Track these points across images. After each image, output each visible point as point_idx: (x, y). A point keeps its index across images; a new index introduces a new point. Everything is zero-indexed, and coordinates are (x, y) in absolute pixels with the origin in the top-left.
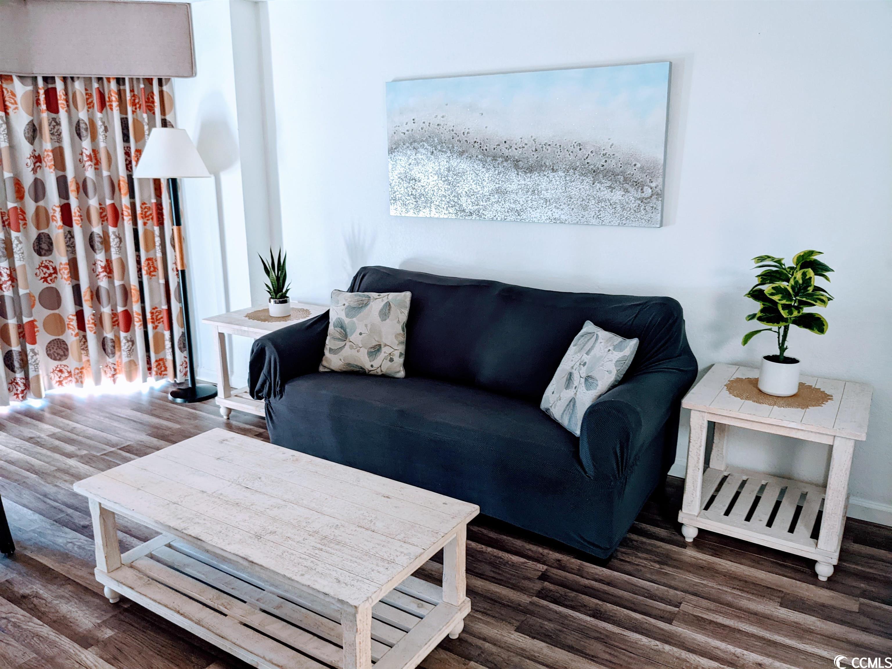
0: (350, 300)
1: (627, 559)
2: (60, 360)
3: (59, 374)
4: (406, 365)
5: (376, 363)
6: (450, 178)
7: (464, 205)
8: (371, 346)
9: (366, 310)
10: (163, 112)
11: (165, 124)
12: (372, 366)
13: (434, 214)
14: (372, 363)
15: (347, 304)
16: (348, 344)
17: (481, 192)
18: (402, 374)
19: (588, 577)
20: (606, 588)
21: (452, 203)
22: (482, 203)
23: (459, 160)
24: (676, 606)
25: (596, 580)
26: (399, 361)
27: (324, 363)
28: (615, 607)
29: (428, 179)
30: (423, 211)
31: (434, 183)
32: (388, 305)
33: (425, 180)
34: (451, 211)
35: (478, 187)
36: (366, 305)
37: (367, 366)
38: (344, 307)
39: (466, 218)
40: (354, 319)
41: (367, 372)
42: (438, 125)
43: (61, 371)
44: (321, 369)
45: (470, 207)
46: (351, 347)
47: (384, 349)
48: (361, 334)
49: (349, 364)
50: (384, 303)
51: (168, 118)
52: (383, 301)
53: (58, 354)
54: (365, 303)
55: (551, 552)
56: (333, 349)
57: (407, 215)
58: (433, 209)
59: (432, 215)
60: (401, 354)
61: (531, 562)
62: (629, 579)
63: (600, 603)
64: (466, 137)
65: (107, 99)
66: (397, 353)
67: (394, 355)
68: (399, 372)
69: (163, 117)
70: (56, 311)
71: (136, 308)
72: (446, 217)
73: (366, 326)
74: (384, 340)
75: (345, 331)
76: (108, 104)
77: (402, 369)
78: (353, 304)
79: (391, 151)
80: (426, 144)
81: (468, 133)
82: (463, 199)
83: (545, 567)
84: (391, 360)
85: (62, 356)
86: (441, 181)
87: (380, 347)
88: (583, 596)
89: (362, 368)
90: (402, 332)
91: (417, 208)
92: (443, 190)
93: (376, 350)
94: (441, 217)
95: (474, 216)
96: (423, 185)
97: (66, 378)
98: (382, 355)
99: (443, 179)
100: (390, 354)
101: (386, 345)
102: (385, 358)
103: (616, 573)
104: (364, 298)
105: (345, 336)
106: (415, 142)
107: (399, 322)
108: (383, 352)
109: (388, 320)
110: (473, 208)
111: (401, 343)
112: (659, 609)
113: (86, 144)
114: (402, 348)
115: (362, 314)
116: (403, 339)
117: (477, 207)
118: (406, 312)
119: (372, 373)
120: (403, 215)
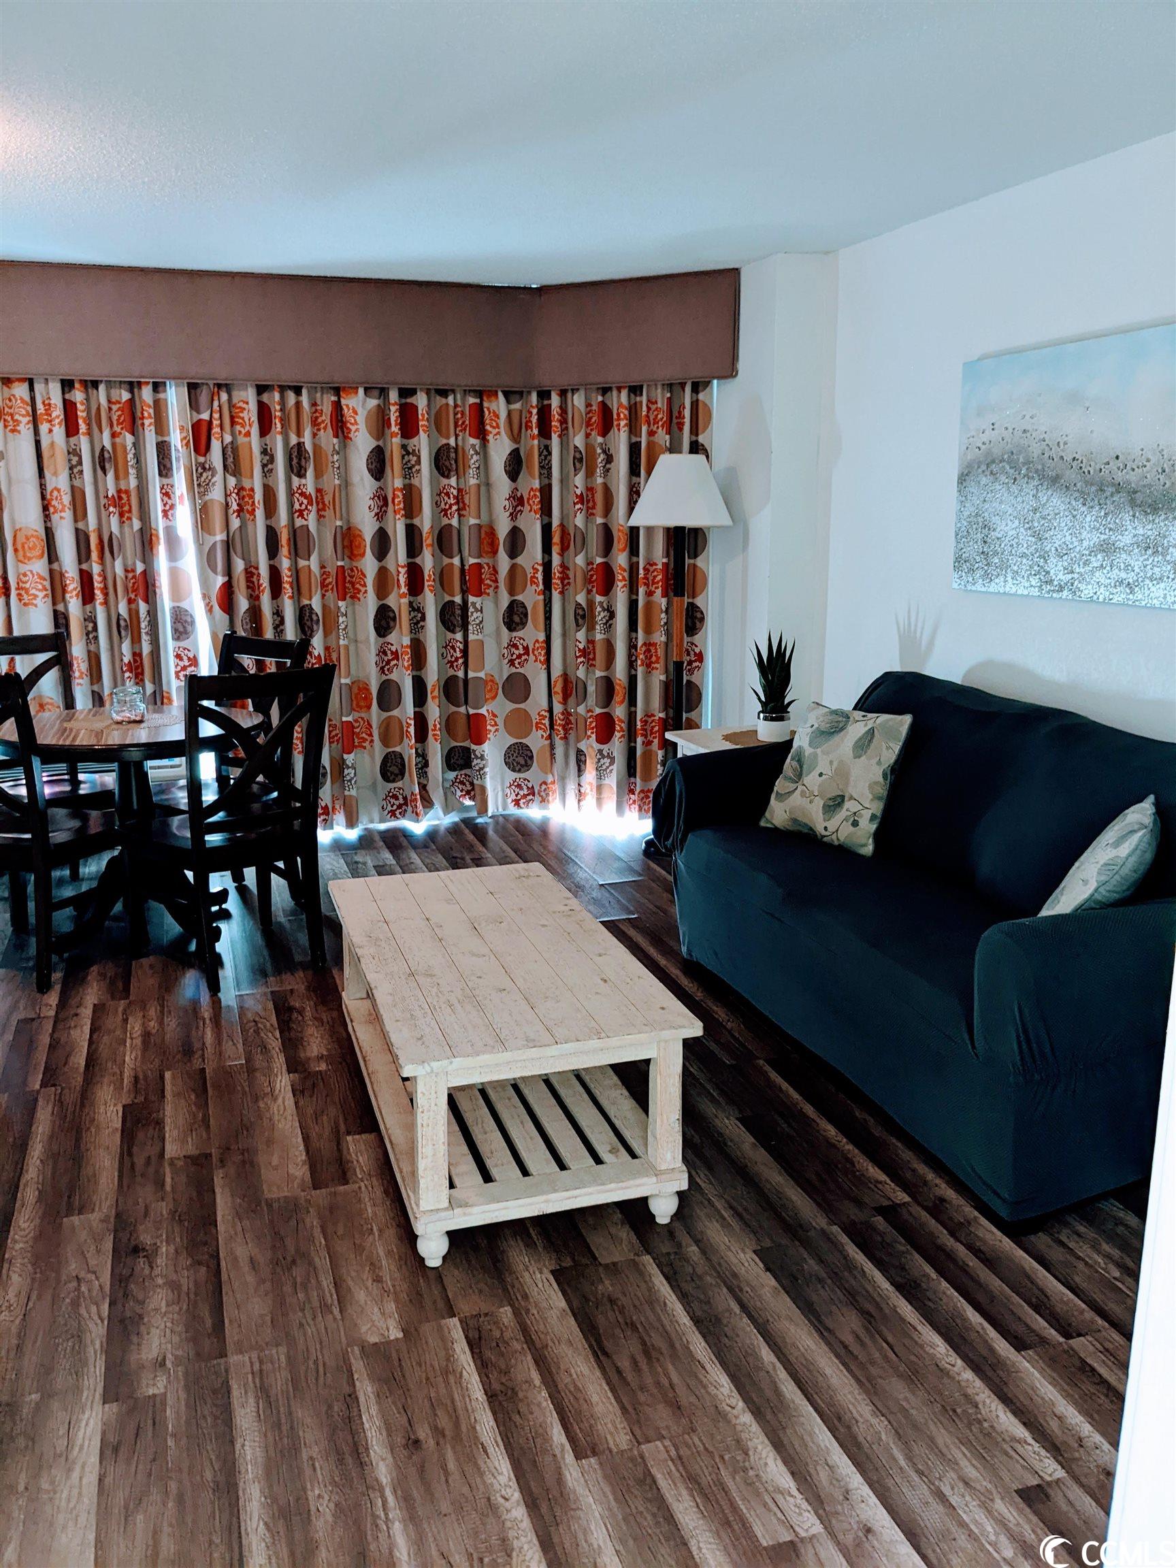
0: (821, 719)
1: (1072, 1245)
2: (519, 771)
3: (517, 790)
4: (878, 836)
5: (832, 825)
6: (1036, 524)
7: (1052, 572)
8: (829, 796)
9: (837, 738)
10: (695, 430)
11: (696, 448)
12: (826, 828)
13: (1010, 588)
14: (826, 824)
15: (816, 726)
16: (800, 788)
17: (1078, 549)
18: (868, 850)
19: (963, 1239)
20: (973, 1262)
21: (1036, 568)
22: (1077, 570)
23: (1050, 493)
24: (1068, 1336)
25: (970, 1247)
26: (868, 827)
27: (767, 814)
28: (952, 1292)
29: (1007, 525)
30: (997, 581)
31: (1014, 532)
32: (871, 732)
33: (1002, 527)
34: (1033, 583)
35: (1074, 539)
36: (842, 729)
37: (819, 829)
38: (810, 730)
39: (1054, 595)
40: (819, 751)
41: (819, 837)
42: (1025, 431)
43: (519, 786)
44: (763, 824)
45: (1061, 576)
46: (803, 794)
47: (847, 805)
48: (821, 775)
49: (795, 821)
50: (867, 729)
51: (701, 439)
52: (866, 725)
53: (518, 763)
54: (841, 725)
55: (943, 1186)
56: (781, 795)
57: (974, 588)
58: (1009, 579)
59: (1007, 589)
60: (873, 817)
61: (893, 1185)
62: (1032, 1268)
63: (934, 1275)
64: (1063, 451)
65: (615, 416)
66: (867, 814)
67: (861, 816)
68: (865, 845)
69: (694, 438)
70: (522, 706)
71: (619, 711)
72: (1026, 592)
73: (831, 762)
74: (852, 790)
75: (801, 767)
76: (615, 423)
77: (871, 840)
78: (824, 727)
79: (962, 479)
80: (1008, 467)
81: (1065, 443)
82: (1053, 560)
83: (907, 1199)
84: (855, 824)
85: (522, 766)
86: (1022, 530)
87: (843, 801)
88: (917, 1256)
89: (811, 829)
90: (881, 779)
91: (988, 578)
92: (1025, 546)
93: (835, 803)
94: (1020, 592)
95: (1065, 593)
96: (1000, 536)
97: (525, 796)
98: (842, 814)
99: (1026, 526)
100: (855, 813)
101: (851, 798)
102: (846, 819)
103: (1021, 1253)
104: (840, 719)
105: (799, 776)
106: (993, 462)
107: (879, 763)
108: (845, 809)
109: (863, 758)
110: (1063, 578)
111: (879, 798)
112: (1027, 1325)
113: (579, 480)
114: (877, 808)
115: (831, 743)
116: (883, 791)
117: (1070, 576)
118: (897, 748)
119: (825, 839)
120: (969, 588)
